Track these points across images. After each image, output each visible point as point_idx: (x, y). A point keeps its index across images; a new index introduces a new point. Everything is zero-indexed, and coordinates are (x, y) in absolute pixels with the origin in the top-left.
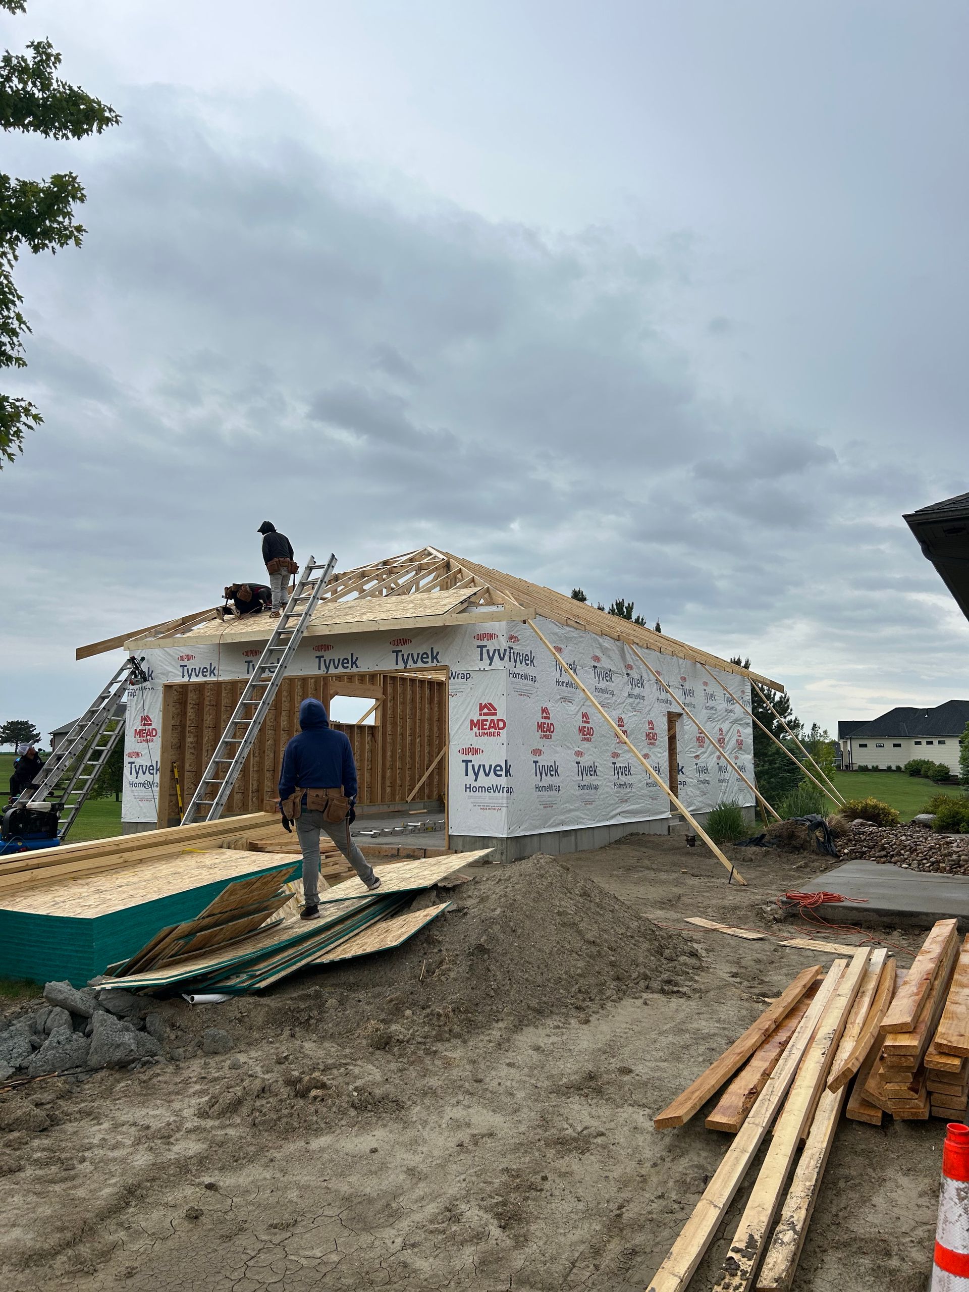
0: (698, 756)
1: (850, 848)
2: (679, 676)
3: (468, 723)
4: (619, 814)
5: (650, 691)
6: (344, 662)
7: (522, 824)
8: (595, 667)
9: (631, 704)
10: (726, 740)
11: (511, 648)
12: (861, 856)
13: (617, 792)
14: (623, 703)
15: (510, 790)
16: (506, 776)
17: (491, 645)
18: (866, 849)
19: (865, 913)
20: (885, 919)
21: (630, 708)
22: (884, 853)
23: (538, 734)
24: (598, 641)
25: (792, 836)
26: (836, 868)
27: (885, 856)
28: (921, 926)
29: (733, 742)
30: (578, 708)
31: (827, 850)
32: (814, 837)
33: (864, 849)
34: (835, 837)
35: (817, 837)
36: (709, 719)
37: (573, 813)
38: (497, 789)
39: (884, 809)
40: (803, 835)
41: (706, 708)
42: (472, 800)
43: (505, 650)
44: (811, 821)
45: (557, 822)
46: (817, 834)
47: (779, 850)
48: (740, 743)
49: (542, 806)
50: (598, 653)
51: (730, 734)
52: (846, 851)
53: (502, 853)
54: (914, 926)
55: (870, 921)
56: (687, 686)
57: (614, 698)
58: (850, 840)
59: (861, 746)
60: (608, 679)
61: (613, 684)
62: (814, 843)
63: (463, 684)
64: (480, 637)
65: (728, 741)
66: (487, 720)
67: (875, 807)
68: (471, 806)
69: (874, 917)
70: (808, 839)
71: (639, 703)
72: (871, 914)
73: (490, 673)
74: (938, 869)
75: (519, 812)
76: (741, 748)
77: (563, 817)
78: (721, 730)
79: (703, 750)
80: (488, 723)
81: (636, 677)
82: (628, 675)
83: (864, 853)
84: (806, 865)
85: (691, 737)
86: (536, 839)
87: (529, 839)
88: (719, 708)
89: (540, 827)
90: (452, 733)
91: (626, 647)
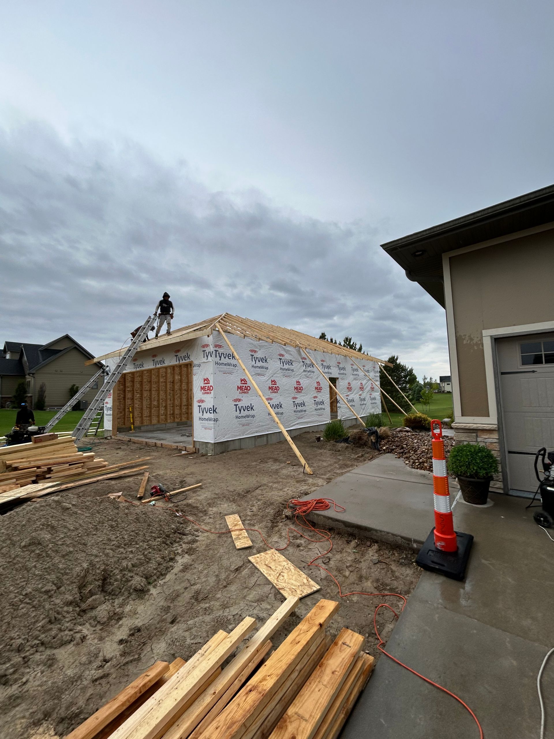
0: (348, 395)
1: (387, 446)
2: (336, 362)
3: (200, 388)
4: (297, 424)
5: (318, 368)
6: (161, 361)
7: (226, 435)
8: (280, 359)
9: (305, 375)
10: (365, 388)
11: (216, 351)
12: (391, 451)
13: (296, 415)
14: (300, 375)
15: (216, 420)
16: (213, 413)
17: (207, 350)
18: (395, 447)
19: (336, 522)
20: (349, 529)
21: (305, 377)
22: (402, 450)
23: (238, 391)
24: (282, 347)
25: (360, 438)
26: (377, 458)
27: (402, 453)
28: (372, 539)
29: (369, 388)
30: (268, 378)
31: (375, 447)
32: (370, 440)
33: (394, 447)
34: (382, 439)
35: (371, 440)
36: (355, 379)
37: (264, 427)
38: (209, 419)
39: (424, 418)
40: (365, 438)
41: (353, 375)
42: (202, 425)
43: (212, 352)
44: (370, 430)
45: (252, 432)
46: (372, 438)
47: (353, 446)
48: (372, 389)
49: (241, 426)
50: (283, 352)
51: (367, 385)
52: (384, 448)
53: (212, 450)
54: (367, 538)
55: (340, 529)
56: (341, 366)
57: (294, 372)
58: (388, 441)
59: (448, 384)
60: (290, 364)
61: (293, 366)
62: (370, 443)
63: (198, 369)
64: (203, 346)
65: (366, 388)
66: (206, 386)
67: (420, 417)
68: (201, 427)
69: (342, 526)
70: (367, 440)
71: (310, 374)
72: (341, 524)
73: (207, 363)
74: (423, 467)
75: (223, 430)
76: (373, 391)
77: (257, 429)
78: (361, 383)
79: (351, 392)
80: (207, 388)
81: (309, 363)
82: (303, 362)
83: (393, 449)
84: (362, 456)
85: (344, 387)
86: (237, 441)
87: (232, 442)
88: (360, 374)
89: (240, 435)
90: (194, 393)
91: (301, 350)
